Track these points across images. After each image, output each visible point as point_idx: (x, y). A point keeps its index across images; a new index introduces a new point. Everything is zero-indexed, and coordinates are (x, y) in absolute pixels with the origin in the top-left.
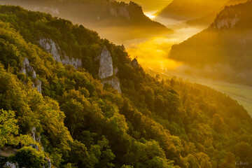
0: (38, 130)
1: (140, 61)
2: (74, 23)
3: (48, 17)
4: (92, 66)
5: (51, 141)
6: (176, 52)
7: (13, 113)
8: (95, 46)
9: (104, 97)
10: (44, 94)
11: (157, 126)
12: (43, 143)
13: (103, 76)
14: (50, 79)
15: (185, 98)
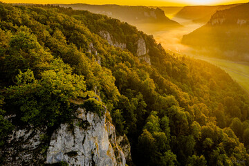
0: (98, 88)
1: (162, 45)
2: (121, 21)
3: (105, 17)
4: (133, 48)
5: (107, 95)
6: (186, 40)
7: (83, 77)
8: (135, 35)
9: (140, 68)
10: (102, 66)
11: (174, 86)
12: (101, 97)
13: (140, 54)
14: (106, 56)
15: (191, 69)
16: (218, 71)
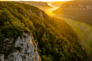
0: (28, 26)
1: (47, 14)
2: (35, 6)
3: (30, 5)
4: (38, 15)
5: (31, 28)
6: (54, 12)
7: (24, 23)
8: (39, 11)
9: (40, 20)
10: (29, 20)
11: (50, 26)
12: (29, 29)
13: (40, 16)
14: (30, 17)
15: (55, 21)
16: (63, 21)
